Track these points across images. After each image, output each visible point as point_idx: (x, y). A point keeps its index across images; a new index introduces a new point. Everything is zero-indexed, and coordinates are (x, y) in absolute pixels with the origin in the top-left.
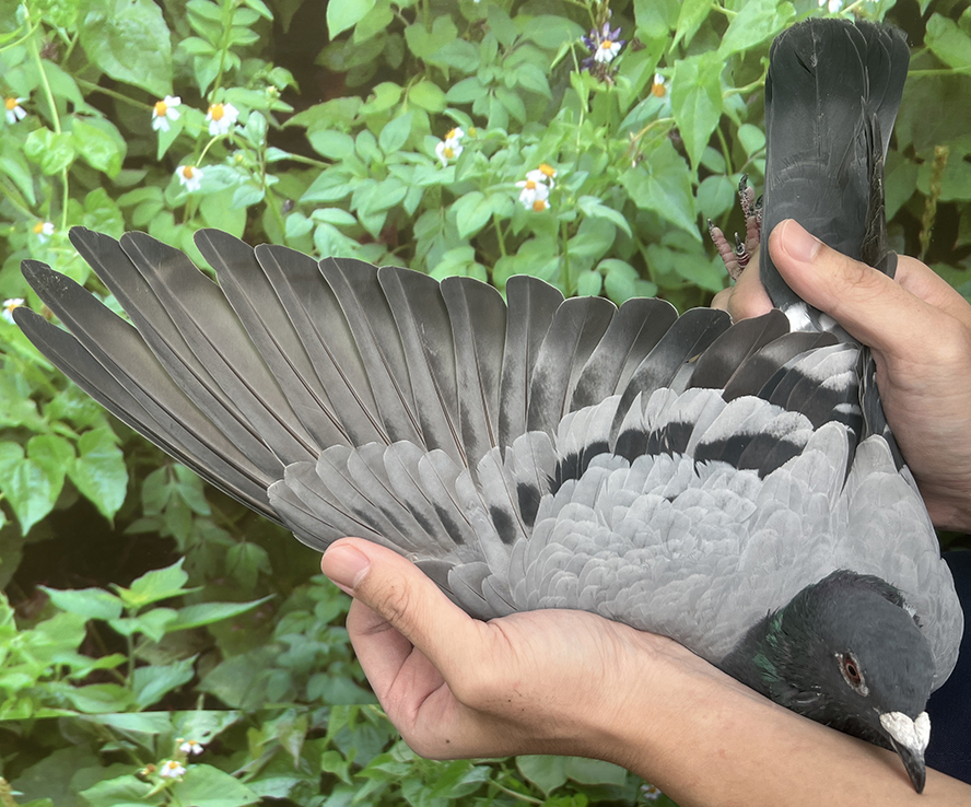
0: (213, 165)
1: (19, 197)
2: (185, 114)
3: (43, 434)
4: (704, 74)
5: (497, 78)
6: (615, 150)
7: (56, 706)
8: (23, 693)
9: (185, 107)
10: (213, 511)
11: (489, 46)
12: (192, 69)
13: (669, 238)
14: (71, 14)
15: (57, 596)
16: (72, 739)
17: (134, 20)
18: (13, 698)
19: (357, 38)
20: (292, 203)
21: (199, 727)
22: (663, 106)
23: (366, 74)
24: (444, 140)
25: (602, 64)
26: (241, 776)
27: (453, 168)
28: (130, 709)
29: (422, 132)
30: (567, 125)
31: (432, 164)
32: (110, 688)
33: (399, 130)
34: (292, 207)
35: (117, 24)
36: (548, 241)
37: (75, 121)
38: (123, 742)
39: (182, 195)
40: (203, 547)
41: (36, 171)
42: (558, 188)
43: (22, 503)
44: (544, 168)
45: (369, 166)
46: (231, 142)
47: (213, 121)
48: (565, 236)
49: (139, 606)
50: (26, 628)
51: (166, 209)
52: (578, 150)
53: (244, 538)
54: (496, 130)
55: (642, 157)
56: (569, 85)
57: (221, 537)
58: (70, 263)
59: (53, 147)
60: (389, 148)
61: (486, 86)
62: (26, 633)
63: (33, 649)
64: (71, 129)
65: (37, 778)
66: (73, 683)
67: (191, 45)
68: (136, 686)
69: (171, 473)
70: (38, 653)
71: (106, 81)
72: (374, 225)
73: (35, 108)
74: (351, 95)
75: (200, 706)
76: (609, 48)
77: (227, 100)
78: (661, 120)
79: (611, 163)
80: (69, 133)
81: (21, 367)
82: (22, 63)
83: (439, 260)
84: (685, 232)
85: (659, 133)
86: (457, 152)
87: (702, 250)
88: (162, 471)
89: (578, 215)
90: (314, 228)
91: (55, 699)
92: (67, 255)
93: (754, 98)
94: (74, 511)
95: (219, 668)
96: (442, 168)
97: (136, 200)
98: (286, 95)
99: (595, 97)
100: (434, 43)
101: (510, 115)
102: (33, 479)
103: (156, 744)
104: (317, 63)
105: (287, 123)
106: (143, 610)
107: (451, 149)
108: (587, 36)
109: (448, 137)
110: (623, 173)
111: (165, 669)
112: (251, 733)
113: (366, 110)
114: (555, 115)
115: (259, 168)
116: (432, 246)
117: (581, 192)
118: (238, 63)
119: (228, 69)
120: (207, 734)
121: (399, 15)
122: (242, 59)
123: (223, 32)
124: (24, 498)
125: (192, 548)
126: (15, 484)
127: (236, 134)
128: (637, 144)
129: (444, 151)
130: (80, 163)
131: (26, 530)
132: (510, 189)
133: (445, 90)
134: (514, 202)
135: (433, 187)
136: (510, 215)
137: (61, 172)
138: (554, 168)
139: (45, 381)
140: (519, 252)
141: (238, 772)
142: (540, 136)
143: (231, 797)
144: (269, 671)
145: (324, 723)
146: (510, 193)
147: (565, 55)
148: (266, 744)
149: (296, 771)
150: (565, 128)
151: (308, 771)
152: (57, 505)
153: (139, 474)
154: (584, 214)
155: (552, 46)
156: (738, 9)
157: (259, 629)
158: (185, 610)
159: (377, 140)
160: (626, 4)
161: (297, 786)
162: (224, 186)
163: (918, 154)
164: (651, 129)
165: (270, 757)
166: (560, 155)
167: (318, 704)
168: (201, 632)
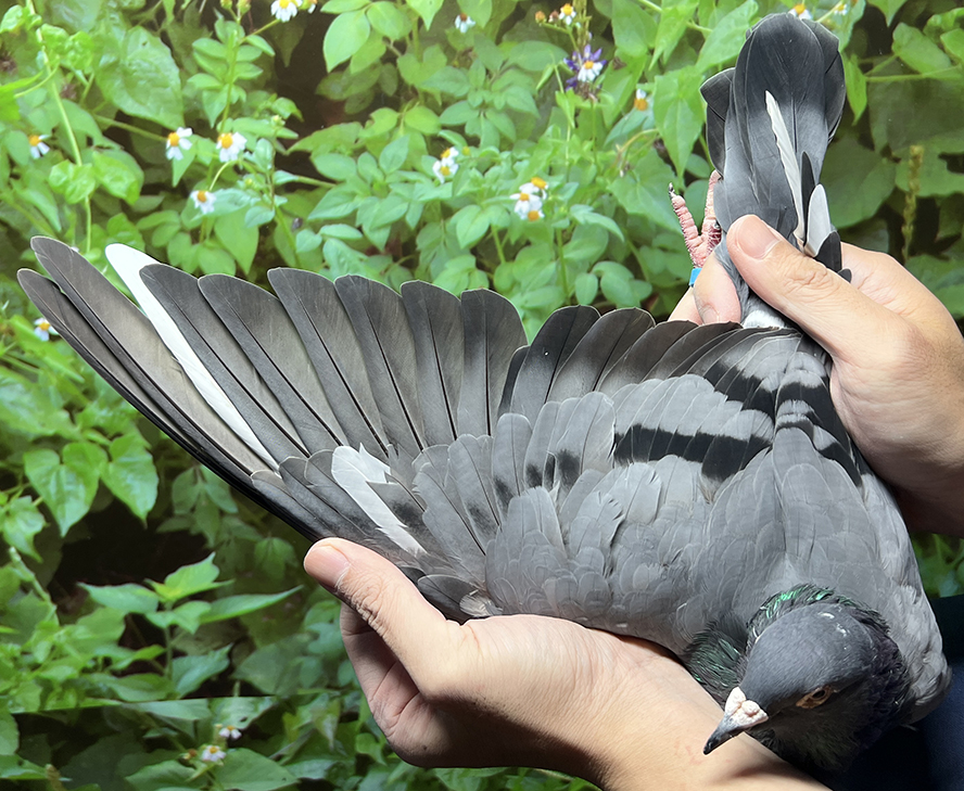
0: (225, 188)
1: (46, 224)
2: (196, 143)
3: (77, 441)
4: (684, 87)
5: (487, 101)
6: (602, 162)
7: (100, 696)
8: (68, 684)
9: (196, 137)
10: (239, 509)
11: (477, 72)
12: (200, 102)
13: (660, 240)
14: (86, 58)
15: (97, 593)
16: (116, 727)
17: (145, 61)
18: (59, 690)
19: (353, 69)
20: (301, 221)
21: (236, 713)
22: (646, 119)
23: (363, 102)
24: (440, 159)
25: (586, 83)
26: (278, 759)
27: (450, 185)
28: (170, 697)
29: (420, 153)
30: (555, 140)
31: (430, 181)
32: (150, 678)
33: (397, 151)
34: (300, 224)
35: (130, 65)
36: (544, 247)
37: (95, 154)
38: (164, 729)
39: (197, 217)
40: (232, 544)
41: (60, 200)
42: (550, 198)
43: (60, 507)
44: (536, 181)
45: (372, 185)
46: (241, 168)
47: (223, 150)
48: (560, 242)
49: (174, 600)
50: (68, 623)
51: (182, 230)
52: (567, 163)
53: (270, 533)
54: (489, 148)
55: (629, 167)
56: (555, 104)
57: (249, 534)
59: (74, 179)
60: (389, 168)
61: (476, 109)
62: (68, 628)
63: (75, 643)
64: (91, 160)
65: (84, 765)
66: (115, 674)
67: (199, 81)
68: (174, 674)
69: (198, 473)
70: (81, 647)
71: (121, 116)
72: (380, 238)
73: (57, 144)
74: (351, 121)
75: (236, 693)
76: (591, 68)
77: (235, 128)
78: (645, 132)
79: (600, 173)
80: (89, 166)
81: (54, 380)
82: (43, 103)
83: (443, 269)
84: (676, 235)
85: (645, 143)
86: (453, 170)
88: (190, 472)
89: (571, 222)
90: (323, 243)
91: (99, 689)
94: (109, 513)
95: (253, 657)
96: (439, 184)
97: (155, 224)
98: (291, 123)
99: (581, 115)
100: (425, 71)
101: (501, 134)
102: (69, 483)
103: (196, 730)
104: (317, 92)
105: (293, 148)
106: (178, 604)
107: (447, 167)
108: (570, 59)
109: (444, 156)
110: (612, 181)
111: (202, 658)
112: (287, 718)
113: (365, 134)
114: (542, 130)
115: (268, 190)
116: (434, 256)
117: (572, 202)
118: (243, 96)
119: (234, 101)
120: (244, 720)
121: (391, 47)
122: (247, 91)
123: (228, 68)
124: (61, 501)
125: (222, 544)
126: (52, 488)
127: (245, 160)
128: (623, 155)
129: (440, 170)
130: (101, 191)
131: (64, 531)
132: (505, 202)
133: (439, 114)
134: (509, 213)
135: (433, 202)
136: (506, 225)
137: (83, 201)
138: (544, 180)
139: (76, 392)
140: (518, 258)
141: (275, 755)
142: (530, 152)
143: (271, 779)
144: (300, 660)
145: (357, 707)
146: (506, 206)
147: (550, 78)
148: (301, 728)
149: (331, 754)
150: (553, 144)
151: (343, 753)
152: (92, 507)
153: (168, 475)
154: (576, 222)
155: (537, 69)
156: (713, 26)
157: (287, 619)
158: (217, 604)
159: (377, 161)
160: (605, 27)
161: (334, 766)
162: (236, 208)
163: (894, 154)
164: (636, 140)
165: (305, 740)
166: (551, 169)
167: (348, 688)
168: (234, 623)
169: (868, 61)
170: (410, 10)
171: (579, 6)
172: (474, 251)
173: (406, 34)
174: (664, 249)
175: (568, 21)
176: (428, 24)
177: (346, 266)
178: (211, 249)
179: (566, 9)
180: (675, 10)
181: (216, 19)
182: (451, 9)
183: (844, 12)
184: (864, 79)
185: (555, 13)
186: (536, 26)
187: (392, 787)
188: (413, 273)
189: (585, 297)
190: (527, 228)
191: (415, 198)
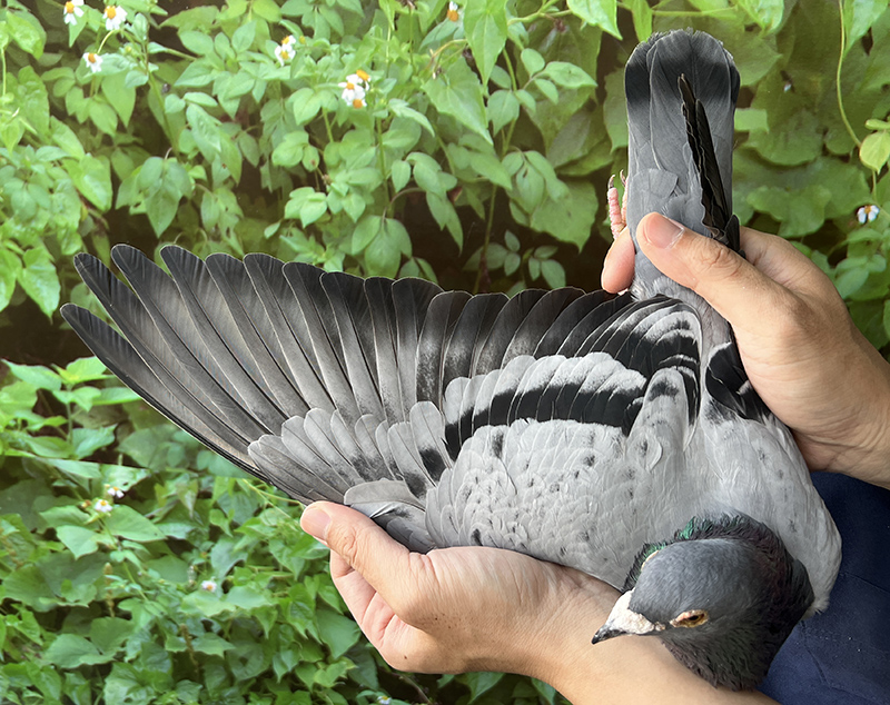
0: (110, 53)
2: (87, 12)
4: (492, 4)
6: (417, 63)
7: (19, 449)
9: (87, 8)
13: (465, 140)
15: (15, 369)
16: (32, 474)
20: (169, 86)
21: (120, 478)
22: (457, 29)
24: (281, 44)
26: (151, 518)
27: (288, 68)
28: (71, 457)
29: (265, 37)
30: (377, 39)
31: (272, 63)
32: (55, 439)
33: (246, 34)
34: (168, 89)
36: (366, 133)
37: (8, 13)
38: (68, 482)
39: (88, 75)
42: (372, 90)
44: (360, 73)
45: (225, 62)
46: (122, 36)
48: (380, 131)
49: (73, 383)
51: (77, 85)
52: (387, 61)
55: (440, 70)
56: (378, 7)
58: (10, 122)
60: (239, 48)
61: (311, 3)
64: (5, 19)
65: (9, 499)
66: (30, 433)
68: (74, 441)
70: (6, 409)
72: (231, 108)
74: (210, 5)
75: (120, 462)
77: (117, 3)
78: (456, 41)
79: (415, 73)
80: (4, 23)
83: (282, 141)
84: (478, 135)
85: (455, 51)
86: (292, 55)
87: (494, 153)
89: (389, 114)
91: (19, 443)
92: (7, 115)
93: (535, 27)
94: (24, 307)
95: (132, 436)
96: (280, 67)
97: (56, 77)
99: (400, 18)
101: (331, 28)
103: (90, 486)
105: (163, 24)
106: (77, 387)
107: (287, 52)
109: (284, 42)
111: (94, 432)
112: (157, 487)
113: (222, 16)
114: (368, 30)
115: (144, 58)
116: (275, 128)
117: (390, 96)
120: (126, 484)
127: (126, 30)
128: (436, 59)
129: (281, 54)
130: (13, 45)
132: (334, 88)
133: (280, 6)
134: (338, 99)
135: (275, 81)
136: (335, 109)
138: (369, 74)
140: (344, 139)
141: (149, 515)
142: (356, 46)
143: (145, 533)
144: (168, 444)
145: (210, 488)
146: (335, 92)
148: (169, 497)
149: (191, 521)
150: (376, 42)
151: (200, 522)
152: (11, 301)
153: (68, 285)
154: (394, 114)
158: (106, 390)
159: (230, 41)
161: (193, 531)
162: (119, 70)
164: (447, 48)
165: (171, 507)
166: (373, 64)
167: (204, 472)
168: (118, 408)
172: (308, 128)
174: (469, 148)
177: (204, 129)
178: (99, 103)
184: (650, 12)
187: (236, 555)
188: (257, 142)
189: (400, 182)
190: (352, 114)
191: (260, 76)
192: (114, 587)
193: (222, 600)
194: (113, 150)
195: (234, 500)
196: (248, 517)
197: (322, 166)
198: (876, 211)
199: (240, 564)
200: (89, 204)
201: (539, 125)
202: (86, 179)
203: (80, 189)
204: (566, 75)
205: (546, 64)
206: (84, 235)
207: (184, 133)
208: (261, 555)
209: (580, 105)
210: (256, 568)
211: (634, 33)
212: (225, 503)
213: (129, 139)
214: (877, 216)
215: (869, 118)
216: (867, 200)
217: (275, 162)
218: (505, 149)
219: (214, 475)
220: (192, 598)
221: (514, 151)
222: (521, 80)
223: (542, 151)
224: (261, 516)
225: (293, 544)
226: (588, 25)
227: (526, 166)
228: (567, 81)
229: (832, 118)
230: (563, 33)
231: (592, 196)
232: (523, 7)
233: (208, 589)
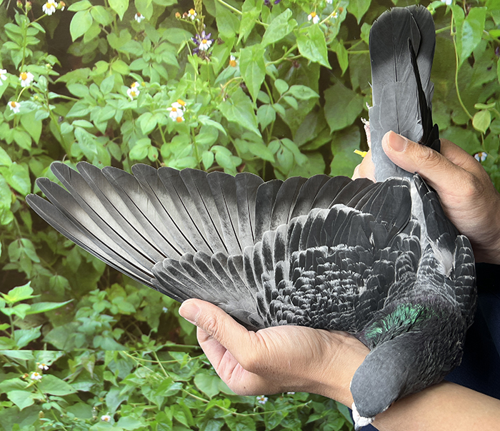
0: (25, 101)
2: (9, 77)
4: (255, 55)
5: (152, 58)
6: (214, 93)
9: (9, 74)
10: (41, 261)
11: (147, 43)
12: (10, 56)
13: (245, 136)
19: (85, 40)
20: (63, 118)
21: (46, 358)
22: (236, 71)
23: (91, 57)
24: (130, 88)
25: (204, 51)
26: (67, 380)
27: (136, 101)
28: (14, 348)
29: (121, 84)
31: (126, 99)
32: (4, 338)
33: (109, 83)
34: (62, 120)
36: (185, 136)
38: (13, 363)
39: (12, 115)
40: (39, 277)
42: (187, 111)
44: (180, 101)
45: (97, 100)
46: (32, 90)
48: (194, 134)
49: (13, 303)
51: (5, 121)
52: (195, 93)
53: (56, 273)
54: (155, 83)
55: (228, 96)
56: (187, 61)
57: (46, 273)
60: (105, 92)
67: (9, 45)
68: (16, 338)
69: (20, 242)
72: (102, 127)
74: (86, 67)
75: (45, 348)
76: (206, 43)
77: (28, 70)
78: (235, 78)
79: (212, 99)
83: (135, 145)
84: (253, 132)
85: (235, 83)
86: (137, 93)
87: (262, 141)
88: (16, 241)
89: (199, 124)
90: (74, 129)
93: (281, 66)
95: (52, 332)
96: (131, 101)
98: (55, 68)
99: (201, 67)
100: (121, 42)
101: (160, 76)
103: (27, 364)
104: (68, 52)
106: (15, 305)
107: (134, 92)
108: (194, 38)
109: (132, 86)
111: (28, 331)
112: (70, 361)
113: (93, 74)
115: (46, 102)
116: (130, 138)
117: (198, 113)
118: (31, 54)
119: (27, 56)
120: (50, 361)
121: (104, 29)
122: (33, 51)
123: (23, 39)
125: (34, 277)
127: (34, 86)
128: (225, 90)
129: (131, 93)
132: (164, 111)
133: (129, 65)
134: (167, 117)
135: (128, 110)
136: (166, 123)
140: (172, 141)
141: (65, 379)
142: (176, 86)
143: (64, 390)
144: (75, 334)
145: (103, 358)
146: (165, 113)
147: (184, 47)
148: (77, 367)
149: (92, 380)
150: (188, 82)
151: (98, 379)
153: (6, 243)
154: (202, 124)
155: (177, 43)
156: (269, 23)
157: (68, 314)
158: (33, 305)
159: (99, 88)
160: (212, 22)
161: (93, 386)
162: (31, 111)
163: (362, 91)
164: (231, 82)
165: (79, 372)
166: (187, 95)
167: (99, 349)
168: (42, 315)
169: (348, 43)
170: (112, 10)
171: (198, 10)
172: (150, 136)
173: (111, 22)
174: (247, 141)
175: (193, 18)
176: (121, 18)
177: (86, 142)
178: (19, 131)
179: (191, 11)
180: (249, 14)
181: (15, 13)
182: (132, 10)
183: (336, 17)
184: (346, 52)
185: (186, 13)
186: (176, 20)
187: (122, 397)
188: (120, 147)
189: (208, 163)
190: (176, 126)
191: (119, 107)
192: (46, 425)
193: (114, 426)
194: (30, 159)
195: (118, 364)
196: (127, 374)
197: (160, 158)
198: (486, 155)
199: (124, 403)
200: (17, 193)
201: (288, 123)
202: (14, 177)
203: (10, 183)
204: (301, 92)
205: (290, 87)
206: (15, 211)
207: (74, 145)
208: (137, 397)
209: (311, 109)
210: (135, 404)
211: (338, 65)
212: (112, 366)
213: (39, 151)
214: (486, 158)
215: (476, 103)
216: (479, 149)
217: (131, 157)
218: (269, 139)
219: (104, 350)
220: (96, 426)
221: (275, 139)
222: (276, 98)
223: (291, 138)
224: (135, 373)
225: (156, 388)
226: (312, 63)
227: (282, 147)
228: (302, 96)
229: (454, 104)
230: (298, 69)
231: (322, 160)
232: (274, 55)
233: (105, 420)
